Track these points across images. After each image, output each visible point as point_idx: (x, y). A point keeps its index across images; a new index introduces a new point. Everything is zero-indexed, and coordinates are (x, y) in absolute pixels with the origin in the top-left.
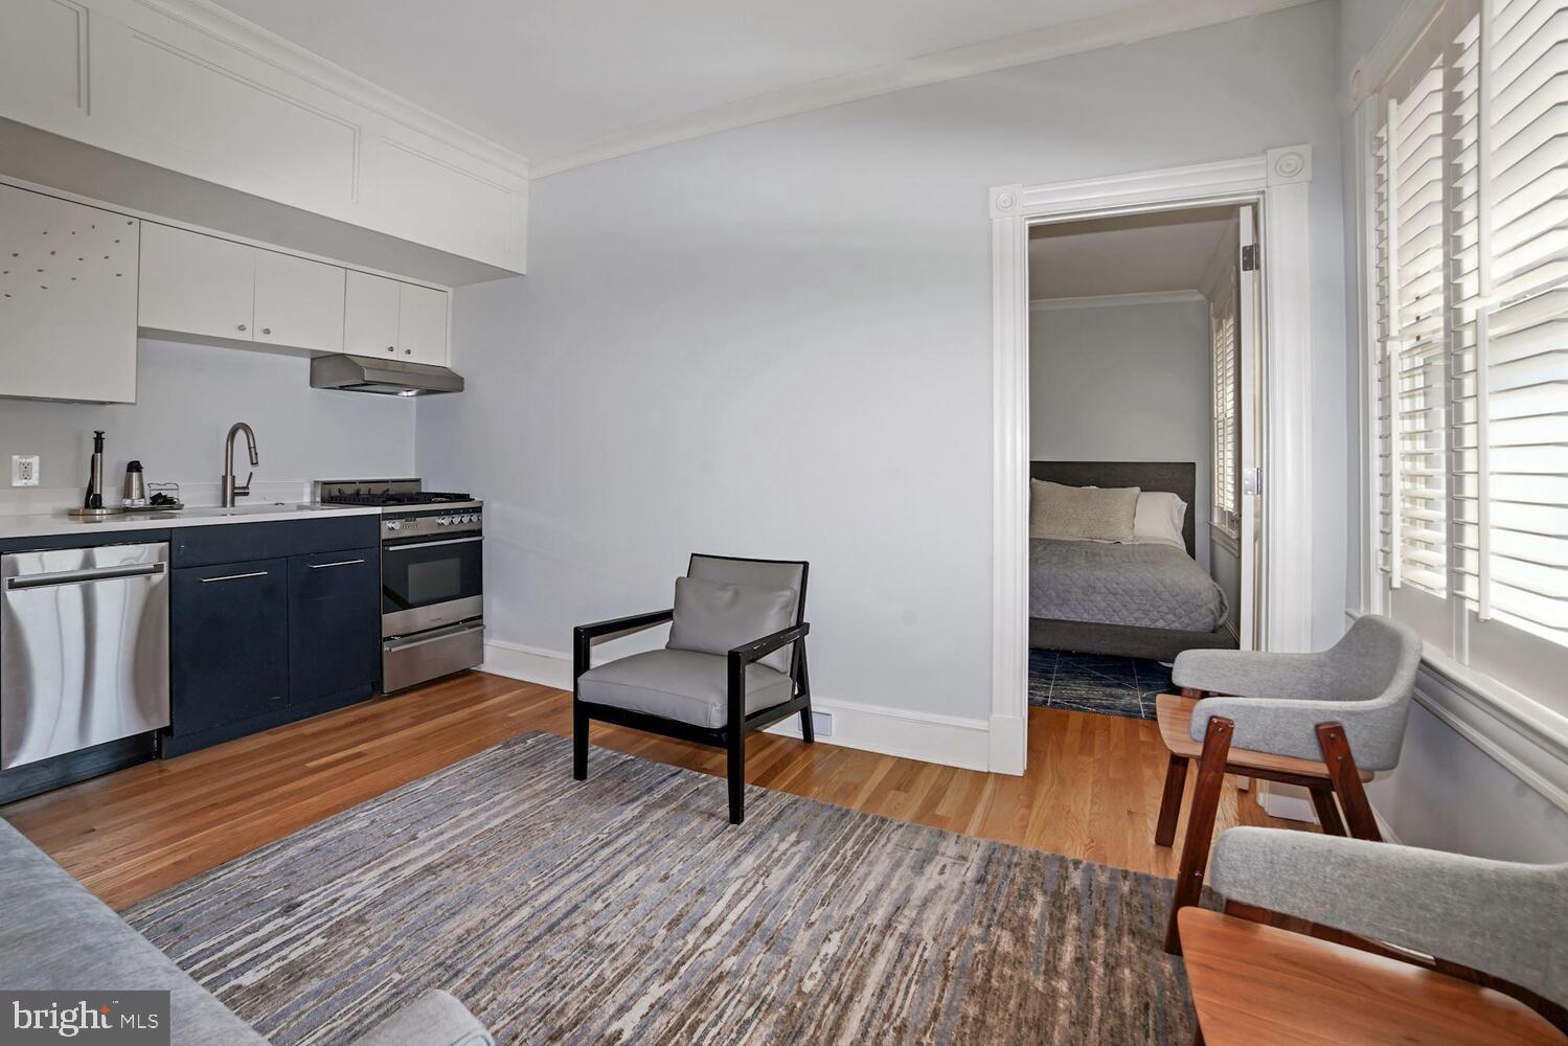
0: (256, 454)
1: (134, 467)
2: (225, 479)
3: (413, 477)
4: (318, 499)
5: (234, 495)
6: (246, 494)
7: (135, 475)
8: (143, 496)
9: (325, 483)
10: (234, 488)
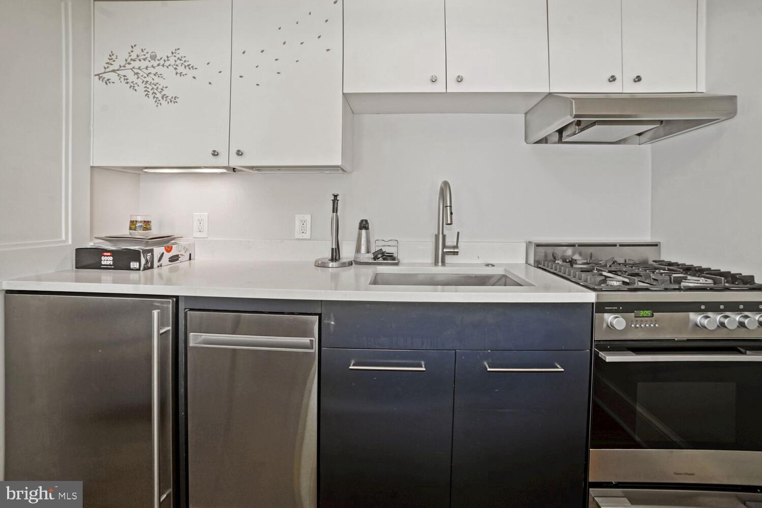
0: (451, 213)
1: (364, 225)
2: (437, 237)
3: (648, 239)
4: (532, 261)
5: (444, 254)
6: (456, 253)
7: (364, 232)
8: (368, 252)
9: (538, 245)
10: (444, 246)
